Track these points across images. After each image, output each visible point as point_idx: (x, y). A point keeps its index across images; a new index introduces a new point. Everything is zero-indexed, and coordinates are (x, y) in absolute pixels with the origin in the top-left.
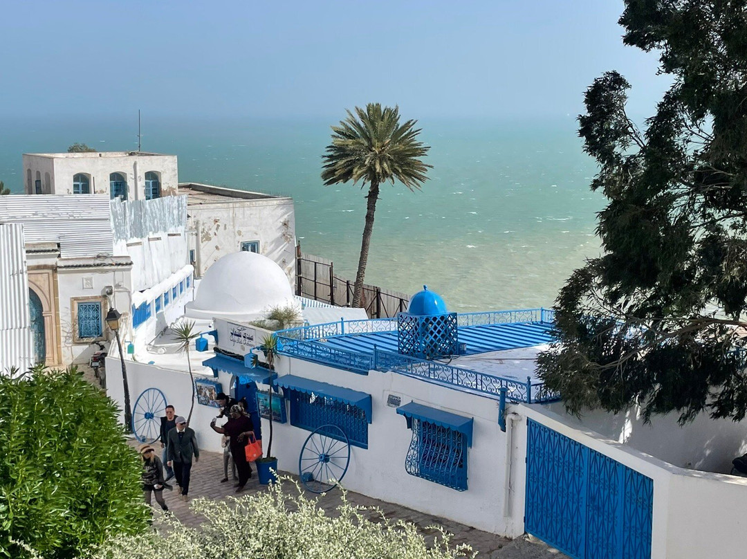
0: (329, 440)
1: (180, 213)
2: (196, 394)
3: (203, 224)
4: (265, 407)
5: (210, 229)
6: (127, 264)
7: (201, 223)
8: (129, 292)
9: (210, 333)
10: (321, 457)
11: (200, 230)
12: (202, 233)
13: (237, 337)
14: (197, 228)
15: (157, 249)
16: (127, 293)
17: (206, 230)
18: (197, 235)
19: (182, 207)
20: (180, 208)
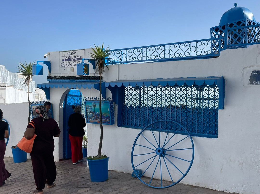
0: (163, 135)
1: (32, 87)
2: (31, 115)
3: (41, 95)
4: (93, 113)
5: (43, 97)
6: (4, 86)
7: (40, 94)
8: (4, 99)
9: (45, 63)
10: (159, 151)
11: (40, 97)
12: (40, 98)
13: (67, 62)
14: (38, 96)
15: (22, 97)
16: (3, 100)
17: (42, 97)
18: (38, 99)
19: (33, 85)
20: (32, 86)
